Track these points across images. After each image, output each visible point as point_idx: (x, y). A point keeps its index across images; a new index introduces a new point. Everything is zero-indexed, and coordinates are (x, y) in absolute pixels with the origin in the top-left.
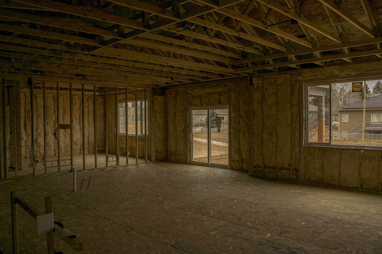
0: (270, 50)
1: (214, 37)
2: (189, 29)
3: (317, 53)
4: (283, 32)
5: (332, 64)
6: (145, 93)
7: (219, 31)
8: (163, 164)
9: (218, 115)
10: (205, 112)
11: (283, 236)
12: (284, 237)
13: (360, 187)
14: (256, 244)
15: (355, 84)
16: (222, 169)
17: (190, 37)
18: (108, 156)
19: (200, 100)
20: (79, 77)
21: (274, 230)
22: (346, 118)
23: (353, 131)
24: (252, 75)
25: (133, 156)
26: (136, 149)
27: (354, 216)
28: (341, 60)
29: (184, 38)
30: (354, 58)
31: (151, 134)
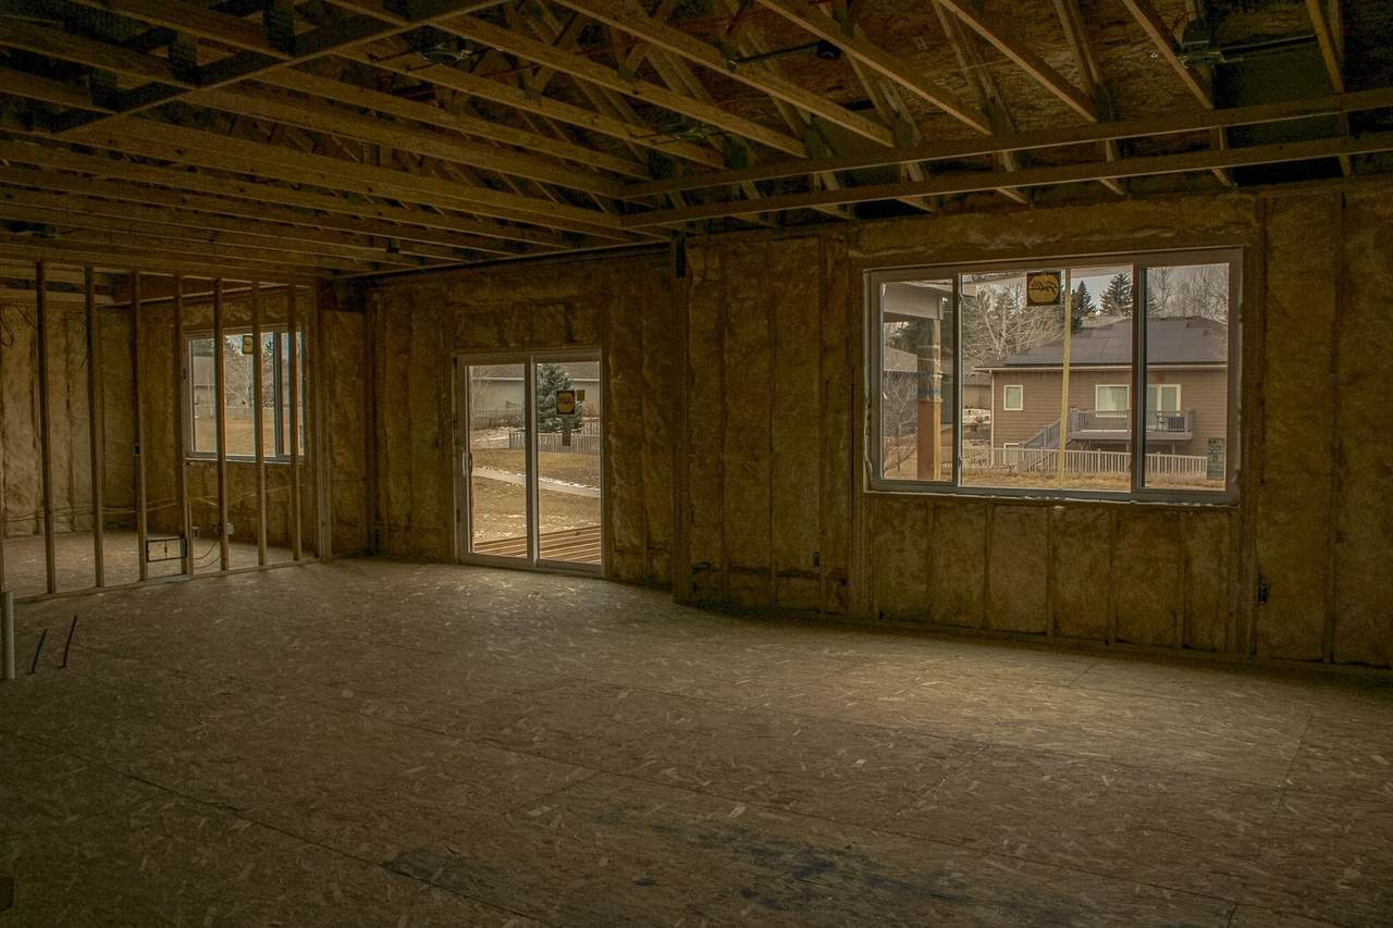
0: (749, 151)
1: (545, 93)
2: (449, 61)
3: (911, 167)
4: (793, 86)
5: (962, 205)
6: (292, 301)
7: (560, 73)
8: (363, 566)
9: (569, 384)
10: (516, 371)
11: (789, 812)
12: (793, 815)
13: (1050, 633)
14: (693, 844)
15: (1036, 278)
16: (579, 581)
17: (454, 92)
18: (147, 543)
19: (495, 329)
20: (22, 234)
21: (760, 793)
22: (1014, 398)
23: (1039, 442)
24: (683, 240)
25: (246, 537)
26: (257, 513)
27: (1029, 730)
28: (991, 193)
29: (433, 96)
30: (1034, 189)
31: (314, 453)
